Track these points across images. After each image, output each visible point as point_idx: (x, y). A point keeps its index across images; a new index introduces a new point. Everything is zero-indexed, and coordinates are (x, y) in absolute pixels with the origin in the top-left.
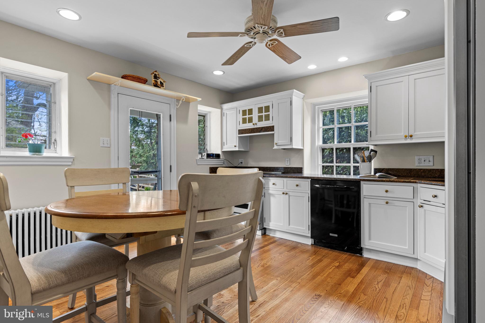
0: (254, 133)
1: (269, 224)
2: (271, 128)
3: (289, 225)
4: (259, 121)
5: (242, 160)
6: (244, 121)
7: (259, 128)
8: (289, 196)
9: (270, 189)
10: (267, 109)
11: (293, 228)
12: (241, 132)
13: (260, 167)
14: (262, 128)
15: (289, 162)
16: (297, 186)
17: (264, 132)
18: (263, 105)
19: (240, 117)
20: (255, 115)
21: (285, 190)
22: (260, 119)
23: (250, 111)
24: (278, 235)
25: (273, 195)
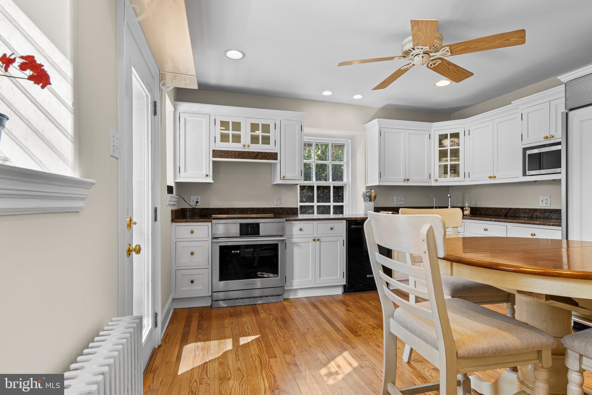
0: (244, 158)
1: (292, 283)
2: (273, 156)
3: (320, 278)
4: (251, 143)
5: (197, 197)
6: (224, 138)
7: (253, 152)
8: (320, 242)
9: (294, 236)
10: (266, 128)
11: (325, 280)
12: (216, 153)
13: (236, 208)
14: (258, 153)
15: (279, 201)
16: (332, 229)
17: (261, 159)
18: (260, 122)
19: (218, 130)
20: (246, 134)
21: (316, 235)
22: (254, 140)
23: (237, 126)
24: (301, 295)
25: (297, 244)
